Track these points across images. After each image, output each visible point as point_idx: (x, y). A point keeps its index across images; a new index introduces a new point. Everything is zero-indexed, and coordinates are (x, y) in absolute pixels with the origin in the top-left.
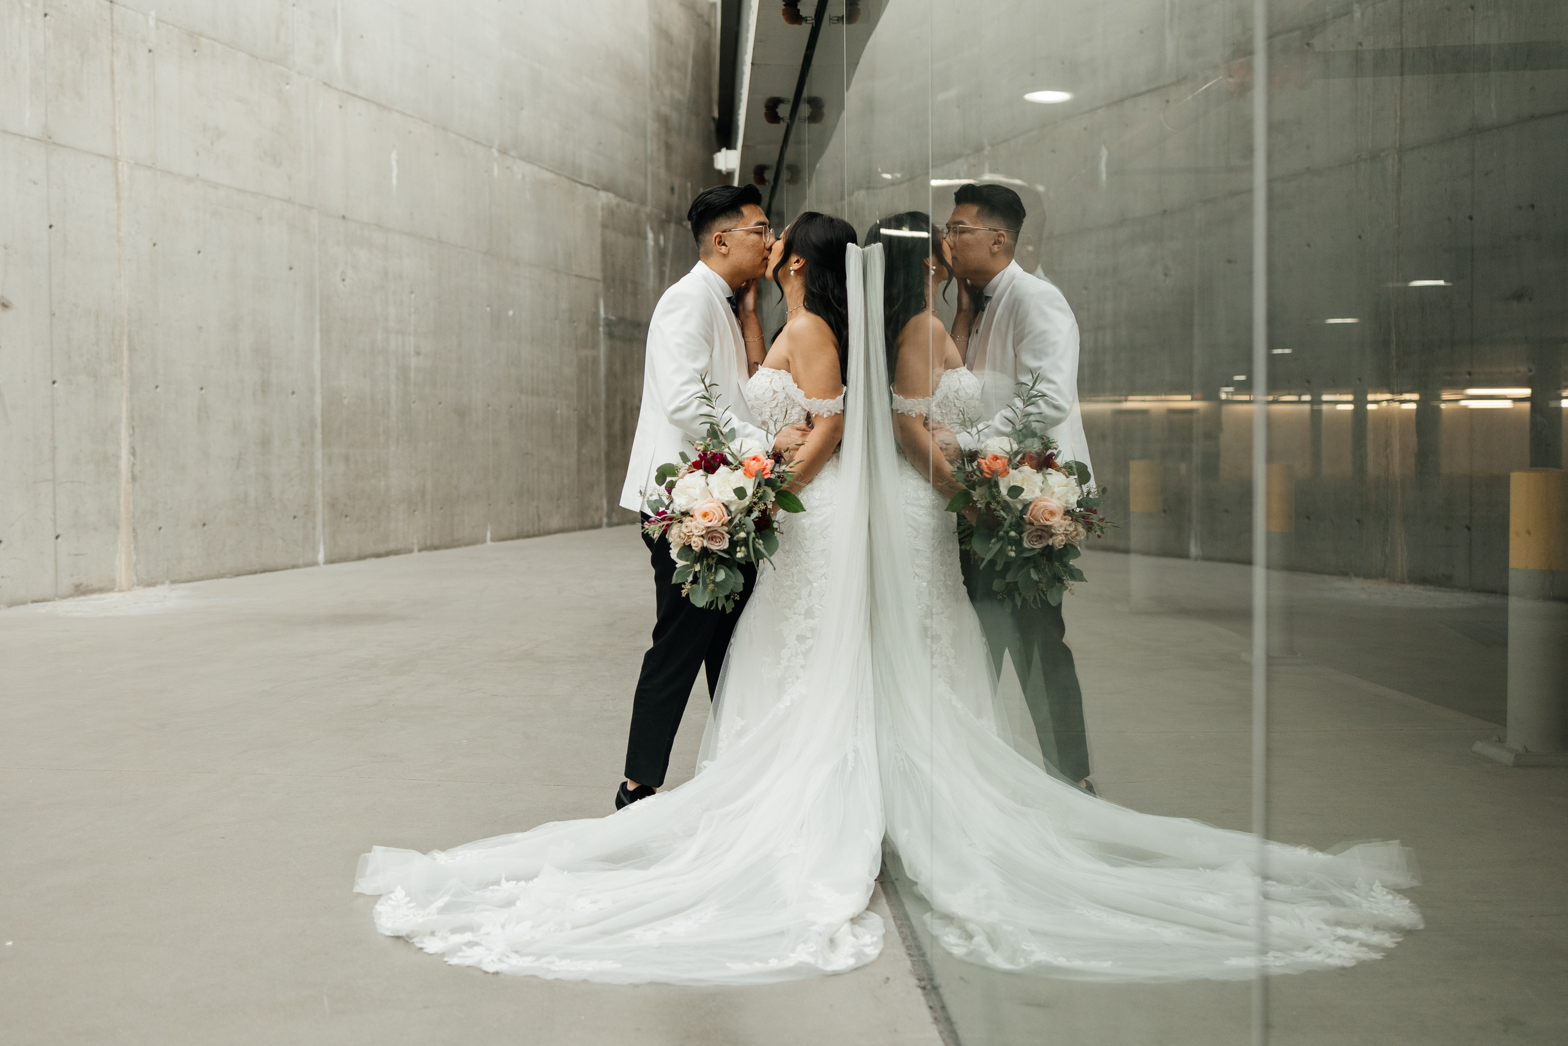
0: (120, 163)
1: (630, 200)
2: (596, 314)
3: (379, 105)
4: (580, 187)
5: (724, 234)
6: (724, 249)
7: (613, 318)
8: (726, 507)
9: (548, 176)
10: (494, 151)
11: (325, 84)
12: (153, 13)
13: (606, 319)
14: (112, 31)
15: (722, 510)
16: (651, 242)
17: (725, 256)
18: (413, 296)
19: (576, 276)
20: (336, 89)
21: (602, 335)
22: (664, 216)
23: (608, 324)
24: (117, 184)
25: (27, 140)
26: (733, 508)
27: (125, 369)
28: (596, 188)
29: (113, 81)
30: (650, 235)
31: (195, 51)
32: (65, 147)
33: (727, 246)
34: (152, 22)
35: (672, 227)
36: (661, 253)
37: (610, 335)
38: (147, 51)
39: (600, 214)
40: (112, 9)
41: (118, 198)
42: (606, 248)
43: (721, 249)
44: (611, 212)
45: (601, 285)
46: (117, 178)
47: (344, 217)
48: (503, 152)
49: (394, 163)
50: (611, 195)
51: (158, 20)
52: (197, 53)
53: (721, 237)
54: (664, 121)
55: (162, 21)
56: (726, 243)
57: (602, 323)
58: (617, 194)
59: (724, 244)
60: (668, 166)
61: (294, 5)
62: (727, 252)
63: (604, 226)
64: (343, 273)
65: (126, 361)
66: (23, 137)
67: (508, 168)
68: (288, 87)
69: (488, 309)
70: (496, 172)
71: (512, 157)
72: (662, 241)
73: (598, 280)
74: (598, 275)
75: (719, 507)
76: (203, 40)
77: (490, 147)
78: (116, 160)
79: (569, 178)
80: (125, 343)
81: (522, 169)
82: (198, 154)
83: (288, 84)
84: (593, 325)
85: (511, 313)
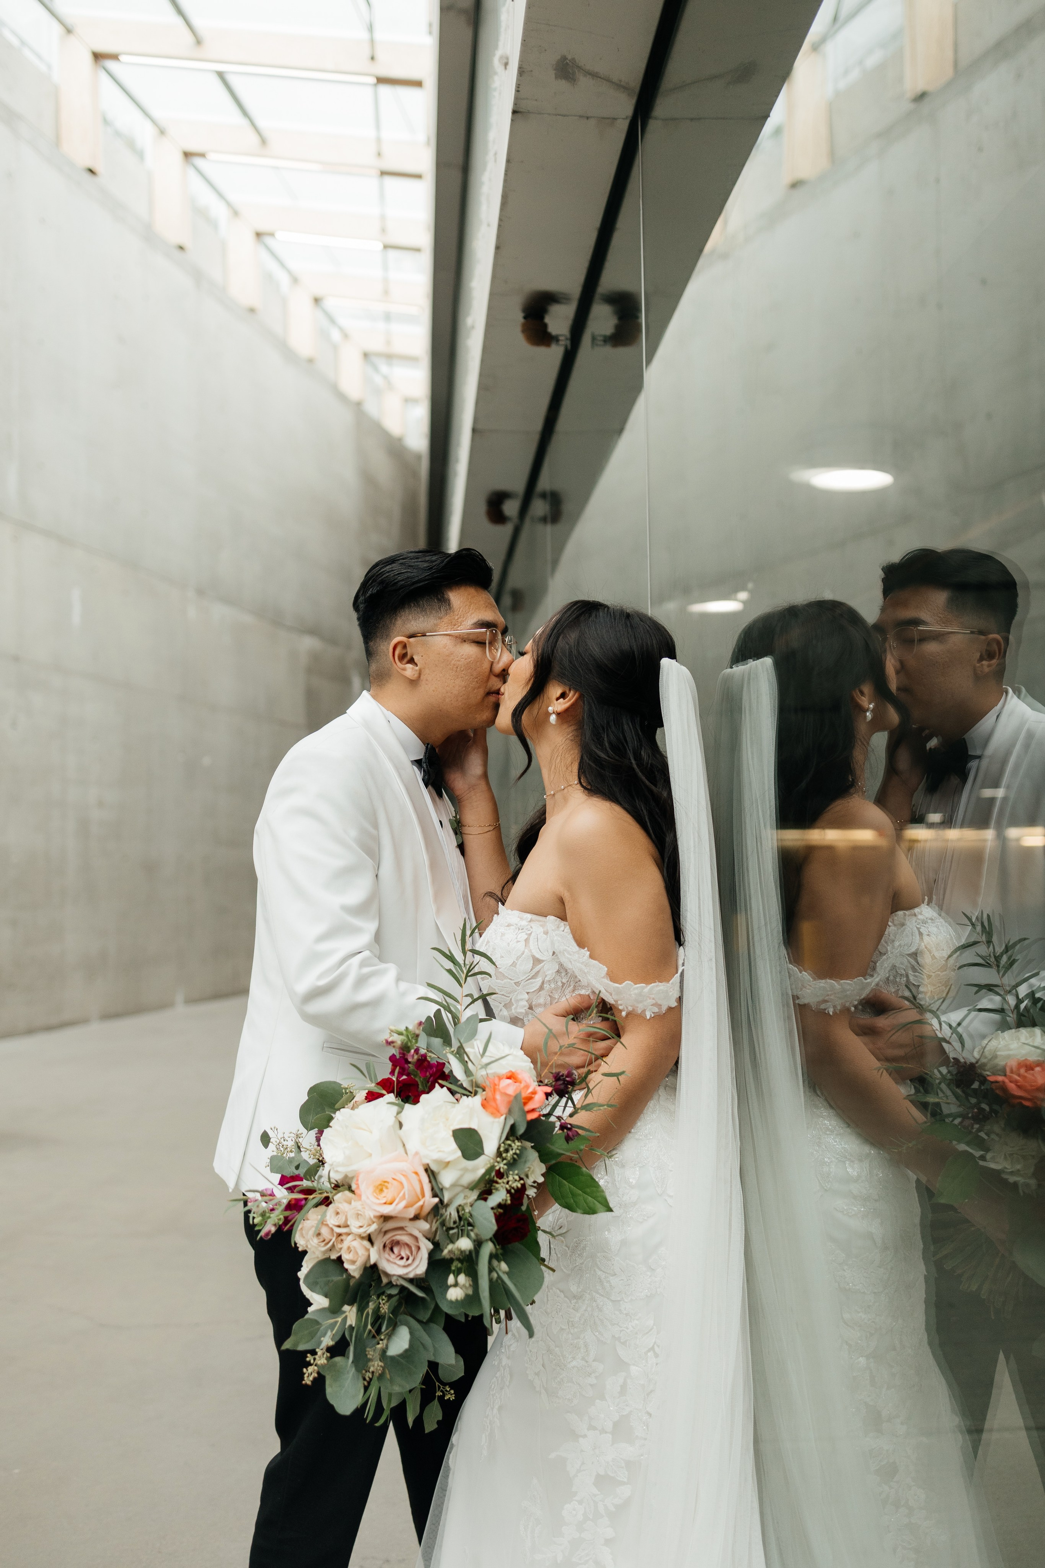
5: (412, 640)
6: (409, 671)
8: (431, 1174)
15: (420, 1181)
17: (414, 683)
26: (447, 1179)
33: (417, 665)
43: (404, 669)
48: (200, 595)
53: (405, 647)
56: (416, 658)
59: (412, 661)
62: (416, 676)
67: (203, 611)
69: (182, 757)
71: (208, 599)
75: (416, 1173)
77: (185, 589)
81: (222, 614)
85: (206, 761)
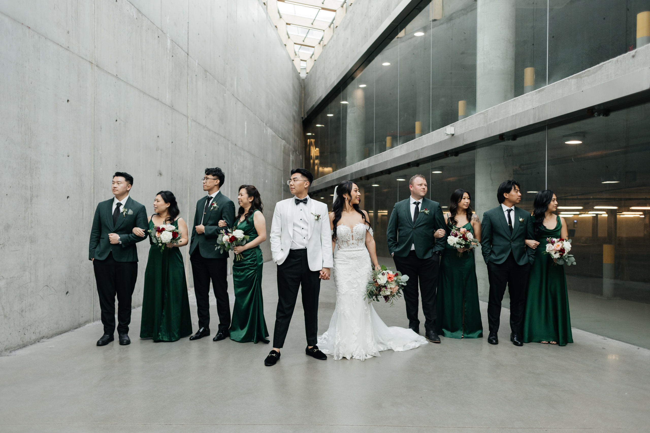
0: (189, 119)
1: (288, 144)
2: (281, 182)
3: (243, 104)
4: (279, 138)
7: (284, 184)
9: (274, 134)
10: (264, 124)
11: (233, 95)
12: (197, 61)
13: (283, 184)
14: (188, 66)
16: (291, 158)
18: (248, 174)
19: (278, 169)
20: (235, 97)
21: (282, 190)
22: (293, 149)
23: (284, 186)
24: (188, 127)
25: (167, 106)
27: (188, 201)
28: (282, 139)
29: (187, 86)
30: (291, 156)
31: (206, 77)
32: (176, 111)
34: (197, 64)
35: (295, 153)
36: (293, 162)
37: (284, 190)
38: (195, 75)
39: (283, 148)
40: (188, 57)
41: (188, 133)
42: (284, 159)
44: (285, 147)
45: (282, 172)
46: (188, 124)
47: (236, 144)
48: (266, 124)
49: (246, 126)
50: (285, 141)
51: (198, 64)
52: (206, 78)
54: (294, 117)
55: (199, 65)
57: (282, 185)
58: (286, 142)
60: (294, 133)
61: (227, 64)
63: (283, 152)
64: (235, 166)
65: (188, 198)
66: (166, 105)
67: (267, 130)
68: (225, 94)
69: (262, 180)
70: (265, 132)
71: (268, 126)
72: (293, 158)
73: (282, 171)
74: (282, 169)
76: (208, 74)
77: (264, 122)
78: (188, 117)
79: (277, 135)
80: (189, 190)
81: (270, 131)
82: (206, 118)
83: (225, 93)
84: (281, 187)
85: (267, 181)
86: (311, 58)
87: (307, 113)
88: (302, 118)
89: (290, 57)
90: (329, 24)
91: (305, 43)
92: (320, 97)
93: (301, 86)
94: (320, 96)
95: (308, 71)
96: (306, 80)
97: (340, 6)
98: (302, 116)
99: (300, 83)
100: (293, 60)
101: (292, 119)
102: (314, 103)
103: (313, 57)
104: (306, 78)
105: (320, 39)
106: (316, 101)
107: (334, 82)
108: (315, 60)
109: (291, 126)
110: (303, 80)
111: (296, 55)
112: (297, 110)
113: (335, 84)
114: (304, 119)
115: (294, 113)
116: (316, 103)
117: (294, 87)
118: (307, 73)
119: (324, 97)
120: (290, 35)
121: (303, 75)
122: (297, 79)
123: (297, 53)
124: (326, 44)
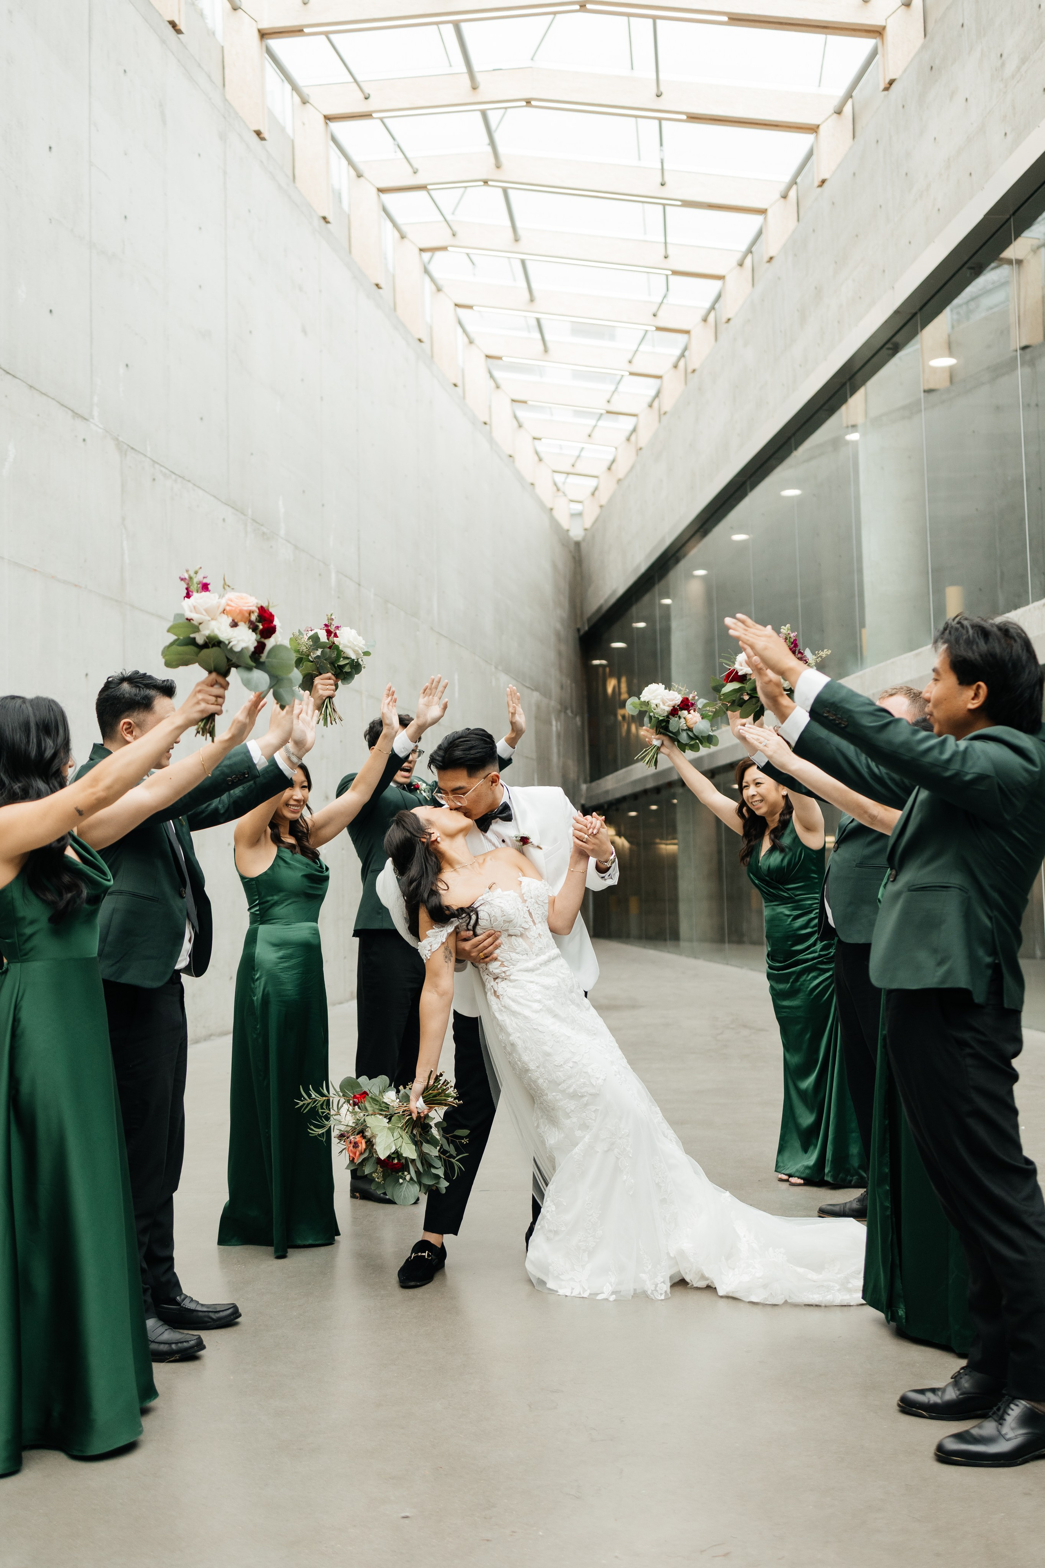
1: (546, 697)
3: (451, 640)
10: (493, 667)
11: (431, 628)
16: (554, 729)
20: (435, 631)
22: (560, 706)
28: (532, 690)
30: (554, 723)
35: (563, 715)
36: (559, 735)
39: (534, 709)
44: (539, 707)
48: (497, 668)
50: (537, 693)
58: (541, 694)
61: (420, 575)
63: (537, 718)
67: (498, 680)
68: (418, 633)
70: (494, 684)
71: (500, 671)
72: (559, 727)
73: (534, 760)
83: (418, 631)
86: (593, 494)
87: (589, 620)
88: (579, 630)
89: (542, 505)
90: (627, 434)
91: (579, 468)
92: (614, 592)
93: (574, 558)
94: (614, 587)
95: (588, 525)
96: (583, 546)
97: (645, 405)
98: (579, 626)
99: (570, 552)
100: (551, 509)
101: (553, 639)
102: (602, 601)
103: (597, 493)
104: (584, 539)
105: (611, 458)
106: (606, 596)
107: (638, 566)
108: (601, 506)
109: (552, 655)
110: (578, 544)
111: (558, 490)
112: (565, 615)
113: (643, 569)
114: (582, 632)
115: (559, 626)
116: (606, 601)
117: (555, 566)
118: (586, 530)
119: (621, 591)
120: (542, 455)
121: (577, 533)
122: (563, 545)
123: (560, 485)
124: (621, 475)
